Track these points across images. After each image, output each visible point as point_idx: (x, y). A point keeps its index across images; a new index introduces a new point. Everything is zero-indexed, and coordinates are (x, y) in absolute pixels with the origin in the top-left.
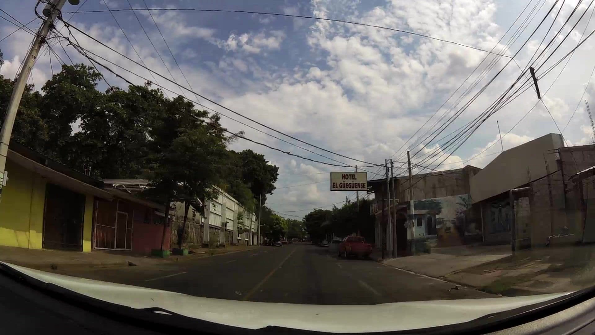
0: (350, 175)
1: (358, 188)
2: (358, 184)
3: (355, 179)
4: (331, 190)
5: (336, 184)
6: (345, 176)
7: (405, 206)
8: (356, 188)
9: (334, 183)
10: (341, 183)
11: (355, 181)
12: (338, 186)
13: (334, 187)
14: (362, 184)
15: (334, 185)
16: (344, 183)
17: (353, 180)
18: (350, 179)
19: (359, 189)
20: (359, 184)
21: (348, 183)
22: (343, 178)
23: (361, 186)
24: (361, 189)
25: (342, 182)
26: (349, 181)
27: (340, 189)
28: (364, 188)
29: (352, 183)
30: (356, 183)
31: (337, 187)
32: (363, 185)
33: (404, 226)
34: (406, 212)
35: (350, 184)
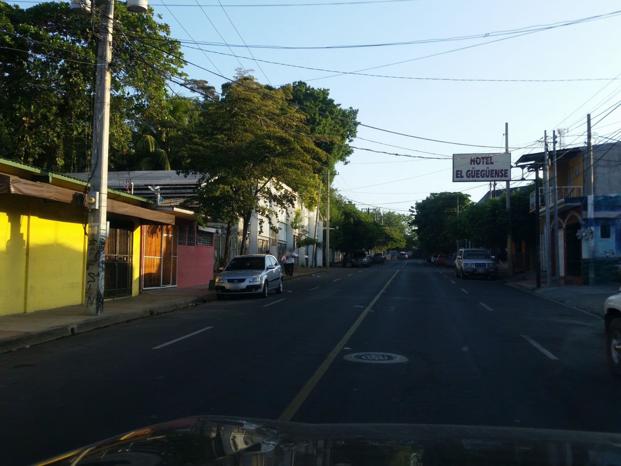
0: (483, 158)
1: (495, 177)
2: (496, 170)
3: (492, 163)
4: (453, 181)
5: (461, 171)
6: (476, 159)
7: (579, 204)
8: (493, 177)
9: (457, 171)
10: (469, 171)
11: (491, 167)
12: (464, 174)
13: (457, 177)
14: (502, 170)
15: (457, 174)
16: (488, 169)
17: (488, 166)
18: (483, 164)
19: (497, 178)
20: (498, 171)
21: (479, 171)
22: (473, 163)
23: (500, 174)
24: (500, 178)
25: (471, 169)
26: (482, 167)
27: (468, 179)
28: (505, 177)
29: (486, 170)
30: (493, 170)
31: (462, 177)
32: (503, 172)
33: (577, 237)
34: (580, 214)
35: (483, 171)
